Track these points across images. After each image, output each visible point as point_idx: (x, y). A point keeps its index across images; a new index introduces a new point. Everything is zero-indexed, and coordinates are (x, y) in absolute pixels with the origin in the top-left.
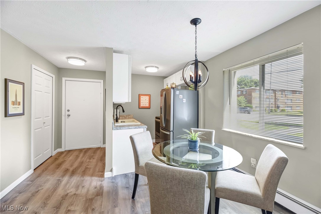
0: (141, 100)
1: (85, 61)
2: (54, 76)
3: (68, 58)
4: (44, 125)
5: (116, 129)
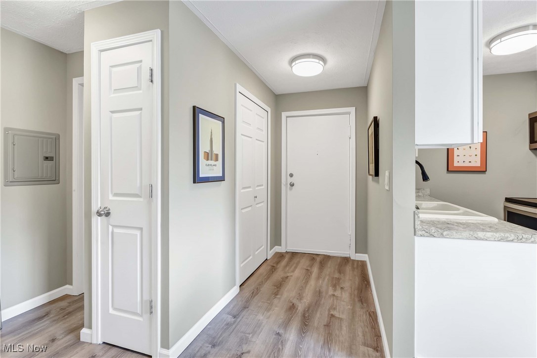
0: (456, 149)
1: (324, 60)
2: (269, 110)
3: (293, 60)
4: (255, 200)
5: (426, 234)
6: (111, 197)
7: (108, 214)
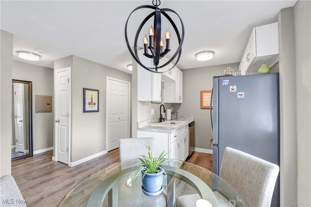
0: (204, 98)
3: (128, 66)
4: (119, 120)
5: (140, 130)
6: (60, 117)
7: (59, 122)
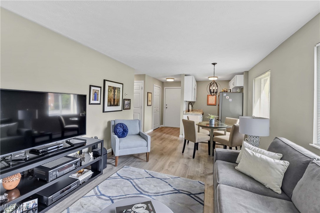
0: (209, 99)
1: (174, 79)
2: (161, 87)
3: (167, 79)
4: (157, 111)
